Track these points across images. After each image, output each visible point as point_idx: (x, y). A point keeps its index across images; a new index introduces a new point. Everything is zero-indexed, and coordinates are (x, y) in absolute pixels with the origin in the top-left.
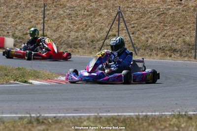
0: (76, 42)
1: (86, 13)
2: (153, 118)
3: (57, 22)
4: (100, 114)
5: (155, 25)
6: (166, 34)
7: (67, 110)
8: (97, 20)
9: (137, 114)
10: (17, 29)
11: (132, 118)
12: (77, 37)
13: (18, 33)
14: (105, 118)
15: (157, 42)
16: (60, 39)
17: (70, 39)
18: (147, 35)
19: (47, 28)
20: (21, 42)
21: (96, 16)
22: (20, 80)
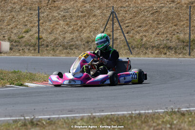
0: (71, 43)
1: (80, 14)
2: (146, 116)
3: (52, 25)
4: (94, 114)
5: (149, 23)
6: (160, 32)
7: (61, 112)
8: (91, 20)
9: (130, 112)
10: (12, 32)
11: (125, 116)
12: (72, 39)
13: (14, 37)
14: (99, 118)
15: (152, 41)
16: (56, 41)
17: (66, 41)
18: (141, 34)
19: (42, 31)
20: (17, 45)
21: (90, 17)
22: (16, 83)
